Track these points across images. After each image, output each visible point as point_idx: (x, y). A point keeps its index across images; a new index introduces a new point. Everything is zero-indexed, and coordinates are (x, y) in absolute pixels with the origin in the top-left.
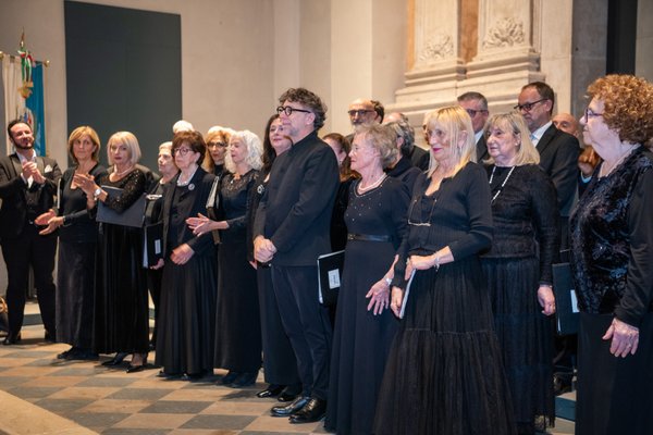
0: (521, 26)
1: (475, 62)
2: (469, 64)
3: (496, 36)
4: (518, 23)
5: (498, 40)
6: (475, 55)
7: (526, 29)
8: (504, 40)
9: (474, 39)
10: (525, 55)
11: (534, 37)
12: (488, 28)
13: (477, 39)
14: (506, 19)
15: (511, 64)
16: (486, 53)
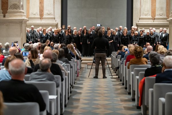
7: (53, 13)
8: (49, 15)
9: (42, 13)
10: (54, 17)
11: (55, 15)
12: (45, 12)
14: (49, 12)
15: (52, 18)
16: (45, 16)
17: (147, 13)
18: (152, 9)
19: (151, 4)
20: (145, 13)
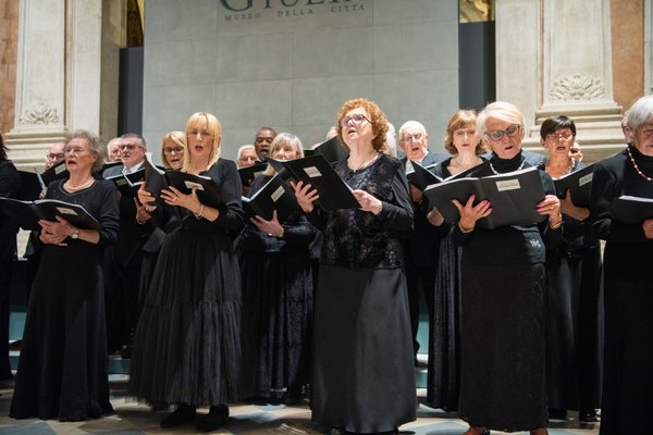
0: (55, 111)
1: (12, 133)
2: (7, 134)
3: (32, 115)
4: (53, 108)
5: (34, 119)
6: (13, 127)
7: (60, 113)
8: (39, 119)
9: (10, 115)
10: (62, 131)
11: (67, 120)
12: (24, 109)
13: (14, 117)
14: (42, 104)
15: (50, 137)
16: (22, 127)
17: (584, 81)
18: (615, 58)
19: (608, 22)
20: (571, 81)
